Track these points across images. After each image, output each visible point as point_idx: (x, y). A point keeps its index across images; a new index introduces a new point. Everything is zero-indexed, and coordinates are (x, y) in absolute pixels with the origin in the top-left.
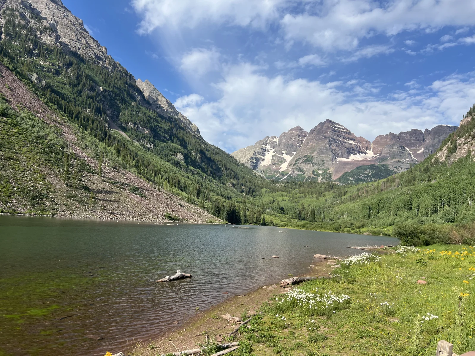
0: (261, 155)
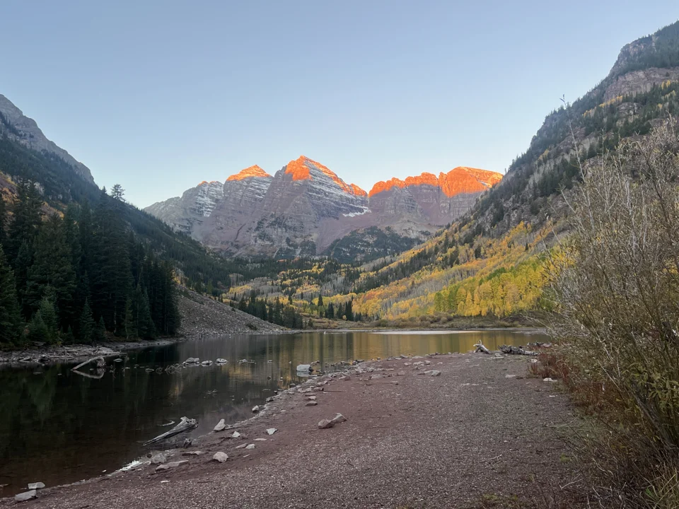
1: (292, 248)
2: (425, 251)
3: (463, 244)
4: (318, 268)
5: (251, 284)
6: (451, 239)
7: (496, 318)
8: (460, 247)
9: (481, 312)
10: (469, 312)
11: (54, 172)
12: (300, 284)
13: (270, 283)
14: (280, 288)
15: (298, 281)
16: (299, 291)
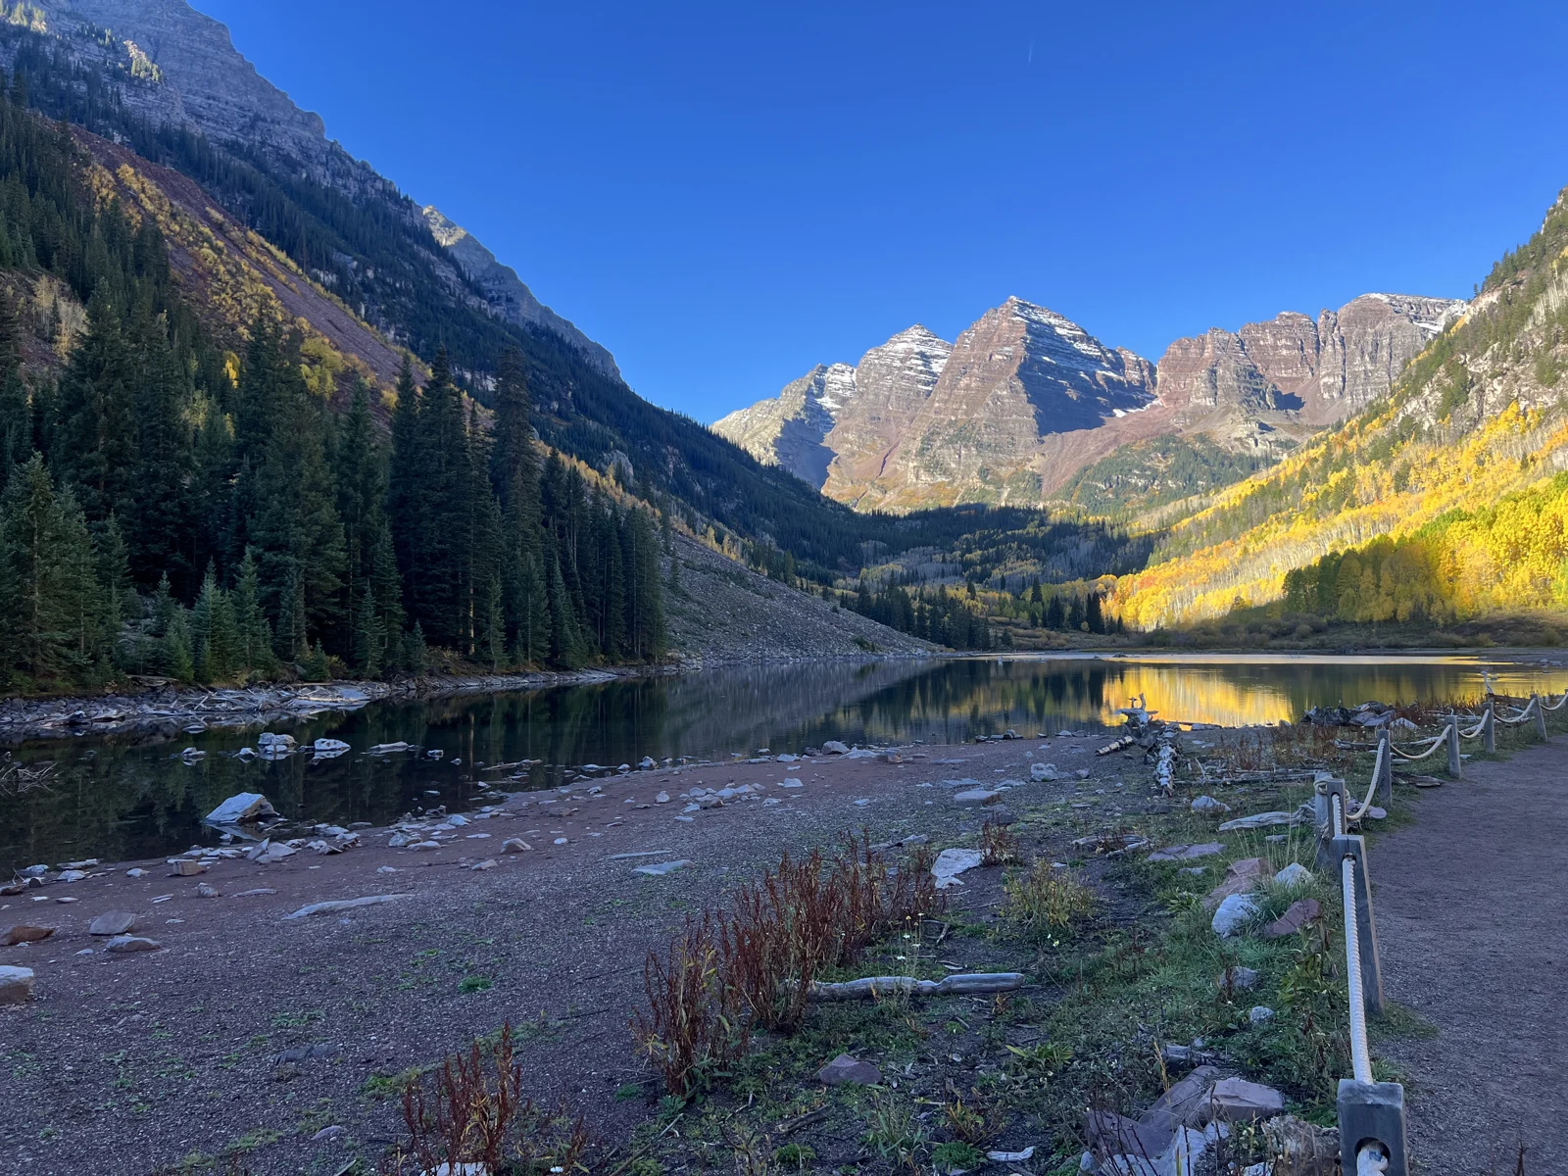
1: (991, 488)
2: (1277, 481)
3: (1367, 463)
4: (1039, 526)
5: (903, 561)
6: (1338, 452)
7: (1434, 626)
8: (1361, 471)
9: (1395, 612)
10: (1367, 613)
11: (543, 361)
12: (999, 559)
13: (939, 557)
14: (960, 567)
15: (997, 552)
16: (997, 574)
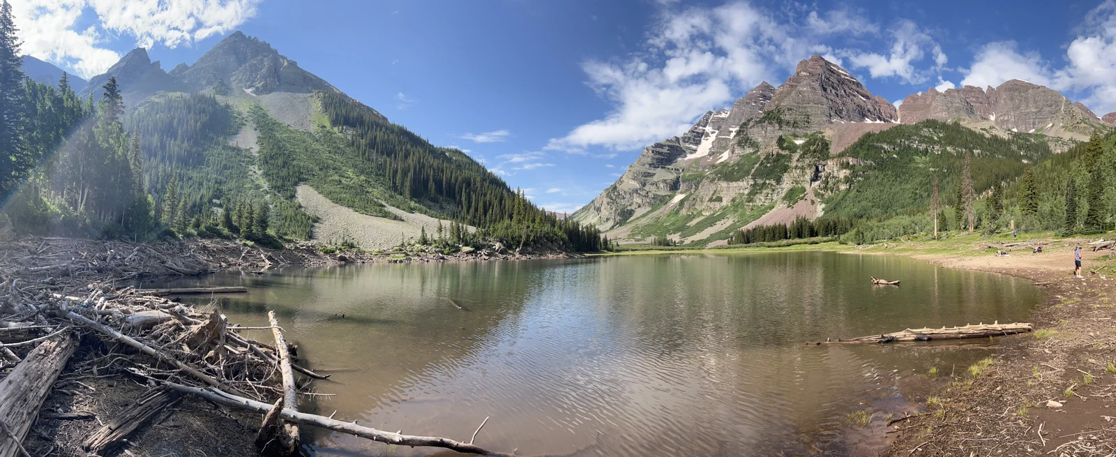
0: (691, 143)
1: (786, 152)
